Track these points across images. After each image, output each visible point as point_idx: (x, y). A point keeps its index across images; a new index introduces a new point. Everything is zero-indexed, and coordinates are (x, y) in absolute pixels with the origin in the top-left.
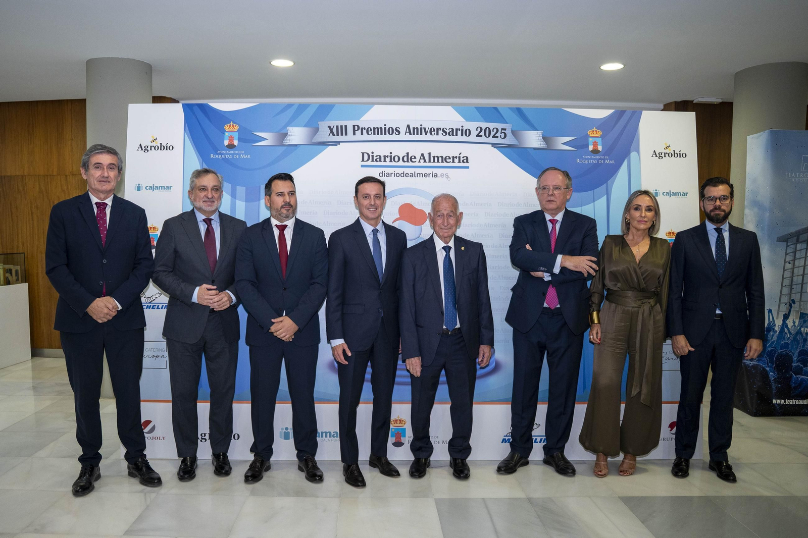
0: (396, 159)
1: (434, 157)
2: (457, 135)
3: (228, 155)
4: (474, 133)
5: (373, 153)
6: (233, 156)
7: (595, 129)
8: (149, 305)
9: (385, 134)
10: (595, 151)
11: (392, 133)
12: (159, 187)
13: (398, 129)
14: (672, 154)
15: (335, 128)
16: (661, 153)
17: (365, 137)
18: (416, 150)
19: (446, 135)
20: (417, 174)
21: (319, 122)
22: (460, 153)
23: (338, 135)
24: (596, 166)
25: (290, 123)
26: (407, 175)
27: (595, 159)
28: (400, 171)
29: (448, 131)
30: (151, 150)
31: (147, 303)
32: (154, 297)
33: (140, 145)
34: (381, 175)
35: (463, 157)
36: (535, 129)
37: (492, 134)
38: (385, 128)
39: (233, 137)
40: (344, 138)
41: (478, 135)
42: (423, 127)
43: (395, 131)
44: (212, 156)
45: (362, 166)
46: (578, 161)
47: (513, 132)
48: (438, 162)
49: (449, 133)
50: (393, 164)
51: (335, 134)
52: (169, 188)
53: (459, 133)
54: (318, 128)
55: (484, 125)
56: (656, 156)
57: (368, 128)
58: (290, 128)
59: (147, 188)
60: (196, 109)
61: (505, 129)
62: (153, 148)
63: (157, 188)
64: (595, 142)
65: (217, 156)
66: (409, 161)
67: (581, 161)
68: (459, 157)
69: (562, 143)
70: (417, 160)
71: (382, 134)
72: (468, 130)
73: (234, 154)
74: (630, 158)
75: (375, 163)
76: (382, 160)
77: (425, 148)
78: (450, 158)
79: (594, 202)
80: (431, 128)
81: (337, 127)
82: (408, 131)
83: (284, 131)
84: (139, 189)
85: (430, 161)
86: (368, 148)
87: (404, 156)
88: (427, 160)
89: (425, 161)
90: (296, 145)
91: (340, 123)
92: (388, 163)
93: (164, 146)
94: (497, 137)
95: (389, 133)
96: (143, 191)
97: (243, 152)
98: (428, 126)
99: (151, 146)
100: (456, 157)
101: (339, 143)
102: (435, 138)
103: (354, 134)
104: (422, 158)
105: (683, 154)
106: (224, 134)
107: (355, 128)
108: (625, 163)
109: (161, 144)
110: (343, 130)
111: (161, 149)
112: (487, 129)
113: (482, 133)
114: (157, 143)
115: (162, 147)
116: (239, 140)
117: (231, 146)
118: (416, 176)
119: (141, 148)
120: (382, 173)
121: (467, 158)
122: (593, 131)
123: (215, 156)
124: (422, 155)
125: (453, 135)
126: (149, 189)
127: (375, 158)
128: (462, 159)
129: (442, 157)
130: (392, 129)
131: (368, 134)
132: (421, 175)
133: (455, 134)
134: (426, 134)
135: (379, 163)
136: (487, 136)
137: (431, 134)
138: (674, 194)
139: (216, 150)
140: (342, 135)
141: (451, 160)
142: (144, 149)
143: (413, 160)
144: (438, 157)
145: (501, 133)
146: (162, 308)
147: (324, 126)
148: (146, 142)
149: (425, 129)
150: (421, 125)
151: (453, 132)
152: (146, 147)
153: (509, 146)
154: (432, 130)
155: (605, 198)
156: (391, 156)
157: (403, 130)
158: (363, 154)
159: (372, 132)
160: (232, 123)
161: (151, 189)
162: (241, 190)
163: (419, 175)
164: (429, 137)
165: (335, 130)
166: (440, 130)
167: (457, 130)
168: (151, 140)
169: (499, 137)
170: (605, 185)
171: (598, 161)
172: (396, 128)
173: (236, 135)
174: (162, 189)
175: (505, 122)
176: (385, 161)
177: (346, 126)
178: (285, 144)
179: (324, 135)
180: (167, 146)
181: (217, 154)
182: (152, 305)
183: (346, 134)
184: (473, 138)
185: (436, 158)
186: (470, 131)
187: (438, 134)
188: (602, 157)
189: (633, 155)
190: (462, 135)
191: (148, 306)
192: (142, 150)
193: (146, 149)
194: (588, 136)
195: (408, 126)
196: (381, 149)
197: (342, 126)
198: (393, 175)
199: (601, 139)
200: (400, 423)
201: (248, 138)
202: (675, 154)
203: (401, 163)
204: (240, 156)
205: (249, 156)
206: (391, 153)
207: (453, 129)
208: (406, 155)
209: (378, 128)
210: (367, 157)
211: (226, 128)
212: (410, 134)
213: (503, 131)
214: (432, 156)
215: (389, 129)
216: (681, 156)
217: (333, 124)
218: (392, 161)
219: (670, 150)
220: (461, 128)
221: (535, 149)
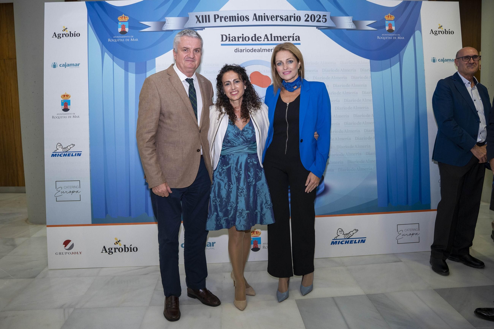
0: (247, 39)
1: (275, 37)
2: (290, 20)
3: (121, 38)
4: (303, 19)
5: (229, 35)
6: (125, 40)
7: (389, 15)
8: (66, 153)
9: (238, 20)
10: (390, 31)
11: (243, 20)
12: (70, 64)
13: (247, 17)
14: (444, 32)
15: (201, 17)
16: (437, 31)
17: (224, 23)
18: (261, 32)
19: (283, 20)
20: (263, 50)
21: (188, 13)
22: (294, 34)
23: (203, 22)
24: (392, 41)
25: (167, 14)
26: (255, 51)
27: (390, 36)
28: (250, 47)
29: (284, 18)
30: (63, 37)
31: (64, 152)
32: (69, 148)
33: (55, 33)
34: (236, 51)
35: (296, 37)
36: (347, 15)
37: (316, 19)
38: (238, 17)
39: (125, 26)
40: (207, 24)
41: (306, 21)
42: (266, 15)
43: (245, 19)
44: (109, 40)
45: (222, 45)
46: (378, 37)
47: (332, 18)
48: (278, 40)
49: (285, 19)
50: (245, 42)
51: (201, 21)
52: (78, 65)
53: (292, 19)
54: (189, 17)
55: (310, 13)
56: (433, 33)
57: (225, 17)
58: (167, 18)
59: (61, 65)
60: (96, 6)
61: (325, 16)
62: (64, 36)
63: (69, 65)
64: (390, 23)
65: (113, 40)
66: (257, 40)
67: (381, 38)
68: (293, 37)
69: (367, 25)
70: (263, 39)
71: (235, 21)
72: (298, 17)
73: (126, 38)
74: (415, 34)
75: (231, 43)
76: (237, 40)
77: (268, 31)
78: (286, 37)
79: (391, 67)
80: (272, 16)
81: (202, 16)
82: (255, 18)
83: (163, 20)
84: (54, 66)
85: (271, 40)
86: (226, 31)
87: (253, 37)
88: (270, 39)
89: (268, 40)
90: (172, 31)
91: (204, 13)
92: (241, 42)
93: (73, 34)
94: (320, 21)
95: (241, 20)
96: (58, 67)
97: (133, 37)
98: (269, 14)
99: (63, 34)
100: (291, 37)
101: (204, 28)
102: (275, 23)
103: (215, 21)
104: (266, 38)
105: (451, 32)
106: (118, 23)
107: (216, 17)
108: (412, 39)
109: (70, 32)
110: (206, 19)
111: (70, 36)
112: (313, 16)
113: (309, 19)
114: (67, 32)
115: (72, 35)
116: (129, 27)
117: (123, 32)
118: (262, 51)
119: (56, 35)
120: (237, 50)
121: (299, 37)
122: (388, 16)
123: (112, 40)
124: (266, 35)
125: (288, 20)
126: (62, 66)
127: (231, 39)
128: (295, 38)
129: (280, 37)
130: (243, 17)
131: (225, 21)
132: (266, 50)
133: (289, 20)
134: (268, 20)
135: (234, 43)
136: (313, 21)
137: (272, 20)
138: (447, 60)
139: (112, 36)
140: (206, 22)
141: (287, 39)
142: (57, 36)
143: (259, 39)
144: (277, 37)
145: (323, 18)
146: (75, 155)
147: (192, 16)
148: (59, 31)
149: (267, 16)
150: (264, 14)
151: (288, 18)
152: (59, 35)
153: (329, 28)
154: (273, 17)
155: (398, 64)
156: (243, 37)
157: (251, 17)
158: (222, 35)
159: (229, 19)
160: (123, 15)
161: (64, 66)
162: (132, 65)
163: (264, 50)
164: (270, 22)
165: (201, 19)
166: (278, 17)
167: (290, 16)
168: (63, 29)
169: (321, 21)
170: (398, 54)
171: (392, 38)
172: (246, 16)
173: (127, 24)
174: (72, 66)
175: (326, 11)
176: (238, 40)
177: (209, 16)
178: (164, 30)
179: (193, 23)
180: (75, 34)
181: (113, 39)
182: (68, 153)
183: (209, 21)
184: (303, 22)
185: (276, 38)
186: (300, 17)
187: (277, 20)
188: (395, 35)
189: (417, 33)
190: (295, 20)
191: (64, 154)
192: (56, 37)
193: (59, 36)
194: (385, 20)
195: (255, 15)
196: (235, 32)
197: (206, 16)
198: (245, 51)
199: (394, 21)
200: (256, 234)
201: (136, 26)
202: (446, 32)
203: (250, 42)
204: (130, 39)
205: (137, 40)
206: (243, 35)
207: (287, 16)
208: (254, 36)
209: (232, 17)
210: (225, 38)
211: (119, 19)
212: (257, 20)
213: (324, 17)
214: (273, 36)
215: (241, 17)
216: (450, 33)
217: (200, 14)
218: (244, 40)
219: (442, 29)
220: (293, 15)
221: (347, 29)
